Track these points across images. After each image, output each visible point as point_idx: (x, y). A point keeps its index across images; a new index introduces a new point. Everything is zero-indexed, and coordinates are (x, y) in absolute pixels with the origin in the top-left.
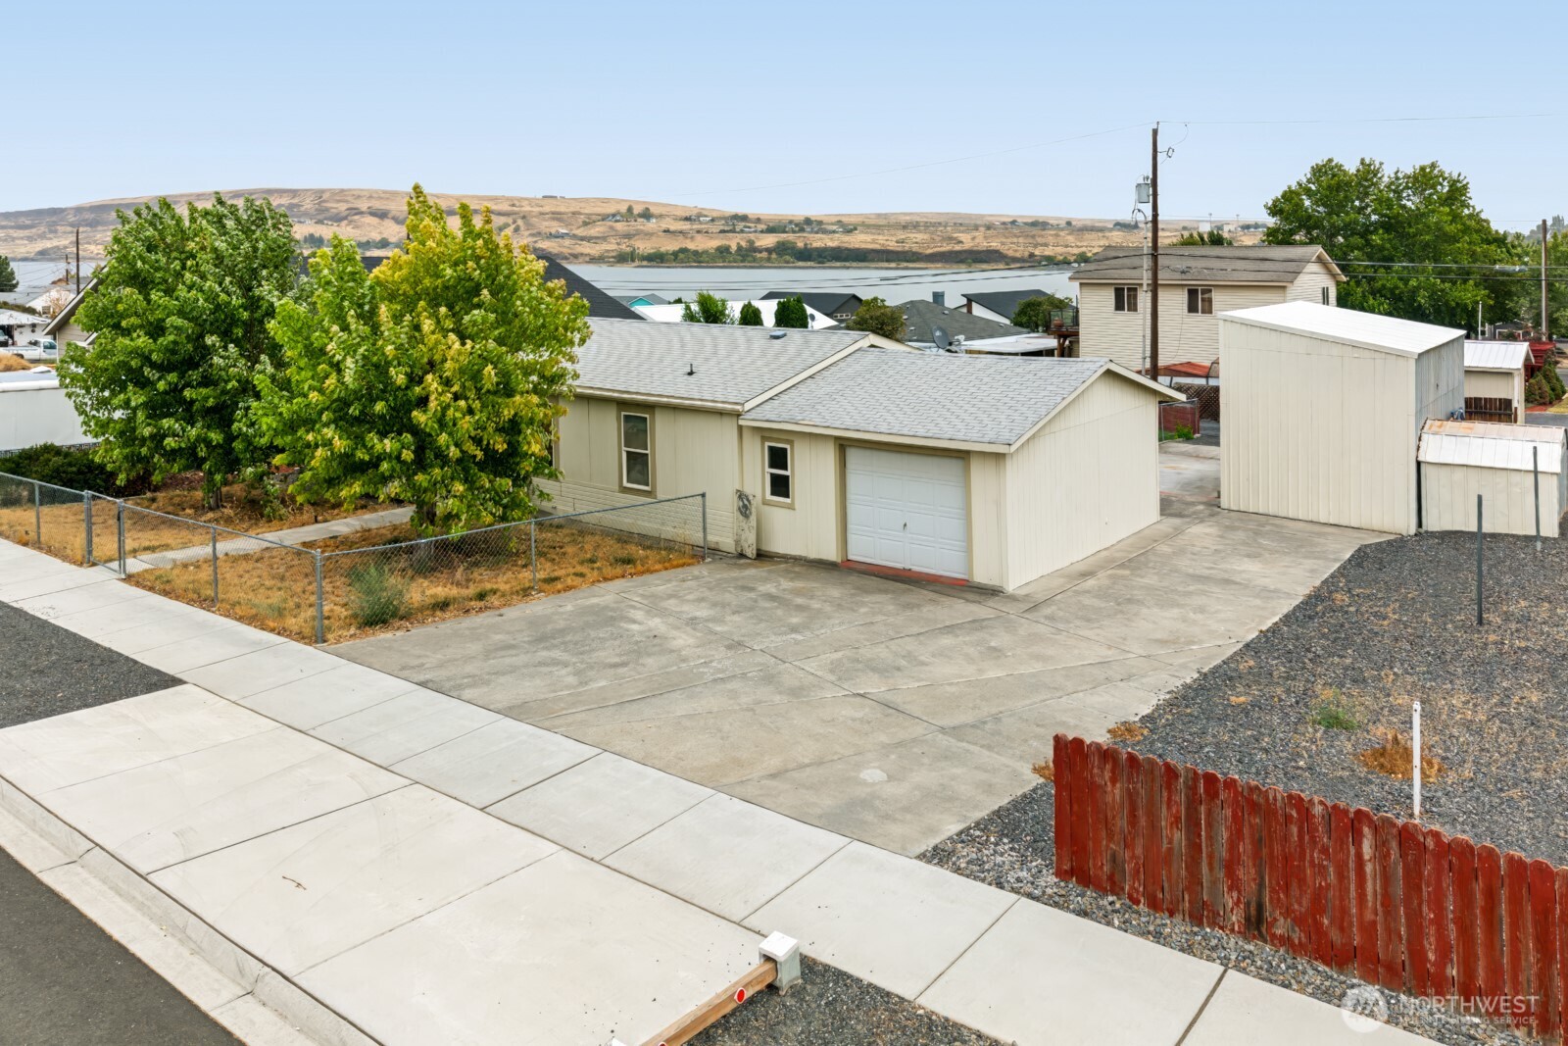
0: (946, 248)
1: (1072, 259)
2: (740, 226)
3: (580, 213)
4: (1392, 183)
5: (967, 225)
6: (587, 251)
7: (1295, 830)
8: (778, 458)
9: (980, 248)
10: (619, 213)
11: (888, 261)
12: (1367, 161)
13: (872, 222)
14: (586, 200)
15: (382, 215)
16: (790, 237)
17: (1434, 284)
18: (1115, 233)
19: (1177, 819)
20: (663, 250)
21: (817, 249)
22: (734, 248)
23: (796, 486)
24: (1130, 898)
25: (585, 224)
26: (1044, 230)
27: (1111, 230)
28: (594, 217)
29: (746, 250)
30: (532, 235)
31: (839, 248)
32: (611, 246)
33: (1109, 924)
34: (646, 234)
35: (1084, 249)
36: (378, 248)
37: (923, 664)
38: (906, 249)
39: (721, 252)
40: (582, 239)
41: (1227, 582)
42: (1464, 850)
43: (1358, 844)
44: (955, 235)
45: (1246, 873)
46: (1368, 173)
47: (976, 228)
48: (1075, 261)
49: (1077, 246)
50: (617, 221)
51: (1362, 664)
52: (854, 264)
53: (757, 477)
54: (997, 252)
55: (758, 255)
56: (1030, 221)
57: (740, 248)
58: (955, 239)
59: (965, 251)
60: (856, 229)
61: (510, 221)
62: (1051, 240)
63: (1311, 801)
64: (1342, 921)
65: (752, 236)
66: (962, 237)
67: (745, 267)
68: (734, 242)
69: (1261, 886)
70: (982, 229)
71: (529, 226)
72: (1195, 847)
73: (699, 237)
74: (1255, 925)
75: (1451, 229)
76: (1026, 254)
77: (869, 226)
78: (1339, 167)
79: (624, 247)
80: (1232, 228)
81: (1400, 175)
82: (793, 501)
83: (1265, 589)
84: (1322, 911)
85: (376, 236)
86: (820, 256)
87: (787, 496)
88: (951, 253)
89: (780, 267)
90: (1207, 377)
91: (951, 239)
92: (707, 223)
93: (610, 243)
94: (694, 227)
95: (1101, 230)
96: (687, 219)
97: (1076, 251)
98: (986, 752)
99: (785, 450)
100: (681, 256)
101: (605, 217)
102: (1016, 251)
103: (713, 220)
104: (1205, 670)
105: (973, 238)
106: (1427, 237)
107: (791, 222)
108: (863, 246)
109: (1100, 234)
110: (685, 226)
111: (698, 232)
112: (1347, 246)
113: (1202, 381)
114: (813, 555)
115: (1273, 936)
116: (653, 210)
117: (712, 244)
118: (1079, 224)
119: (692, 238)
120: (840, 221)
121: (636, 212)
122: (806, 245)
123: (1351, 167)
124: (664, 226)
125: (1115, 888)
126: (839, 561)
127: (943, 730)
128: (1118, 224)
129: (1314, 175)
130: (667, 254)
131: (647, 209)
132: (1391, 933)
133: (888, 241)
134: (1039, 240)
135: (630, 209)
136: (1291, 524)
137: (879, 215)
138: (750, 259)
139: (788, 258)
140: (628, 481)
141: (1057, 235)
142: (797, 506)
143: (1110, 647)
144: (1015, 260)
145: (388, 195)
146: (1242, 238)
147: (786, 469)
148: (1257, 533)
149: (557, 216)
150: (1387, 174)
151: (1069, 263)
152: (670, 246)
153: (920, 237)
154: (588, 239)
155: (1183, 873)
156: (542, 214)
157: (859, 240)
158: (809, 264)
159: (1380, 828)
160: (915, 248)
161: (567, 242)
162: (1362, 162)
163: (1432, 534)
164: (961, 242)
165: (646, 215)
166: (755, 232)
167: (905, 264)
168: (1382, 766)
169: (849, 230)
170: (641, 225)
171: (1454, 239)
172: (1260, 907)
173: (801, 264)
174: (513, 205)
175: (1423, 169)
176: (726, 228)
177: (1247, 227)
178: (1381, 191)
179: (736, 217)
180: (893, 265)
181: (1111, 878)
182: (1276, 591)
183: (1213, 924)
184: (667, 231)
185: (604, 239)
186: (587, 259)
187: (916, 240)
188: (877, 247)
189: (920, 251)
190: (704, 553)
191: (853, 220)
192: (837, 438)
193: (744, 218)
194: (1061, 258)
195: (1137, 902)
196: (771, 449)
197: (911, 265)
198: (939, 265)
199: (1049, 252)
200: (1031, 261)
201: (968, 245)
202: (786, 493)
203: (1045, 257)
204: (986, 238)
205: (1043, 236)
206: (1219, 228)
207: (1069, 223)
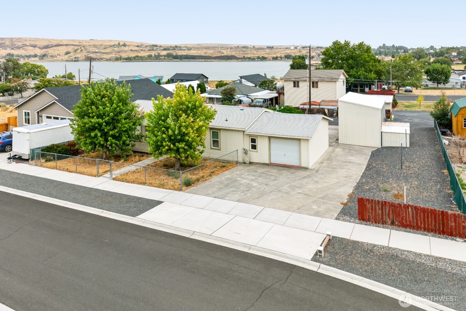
0: (219, 55)
1: (256, 58)
2: (155, 48)
3: (103, 45)
4: (353, 47)
5: (225, 48)
6: (105, 57)
7: (399, 208)
8: (253, 141)
9: (229, 55)
10: (115, 45)
11: (202, 59)
12: (347, 41)
13: (196, 47)
14: (104, 41)
15: (35, 46)
16: (171, 52)
17: (364, 74)
18: (267, 50)
19: (380, 209)
20: (130, 56)
21: (180, 55)
22: (153, 55)
23: (258, 147)
24: (372, 222)
25: (105, 48)
26: (247, 49)
27: (266, 49)
28: (107, 46)
29: (157, 56)
30: (87, 52)
31: (187, 55)
32: (113, 55)
33: (371, 226)
34: (125, 51)
35: (259, 55)
36: (33, 57)
37: (305, 186)
38: (207, 55)
39: (149, 57)
40: (104, 53)
41: (350, 162)
42: (424, 209)
43: (408, 209)
44: (221, 51)
45: (391, 216)
46: (347, 44)
47: (227, 48)
48: (257, 59)
49: (257, 54)
50: (115, 47)
51: (384, 179)
52: (191, 60)
53: (248, 145)
54: (234, 56)
55: (161, 57)
56: (243, 46)
57: (155, 55)
58: (221, 52)
59: (225, 56)
60: (191, 49)
61: (79, 48)
62: (249, 52)
63: (401, 204)
64: (406, 221)
65: (159, 52)
66: (224, 51)
67: (157, 61)
68: (153, 53)
69: (393, 217)
70: (229, 49)
71: (86, 49)
72: (382, 213)
73: (142, 52)
74: (393, 223)
75: (367, 59)
76: (243, 57)
77: (195, 48)
78: (339, 42)
79: (117, 55)
80: (299, 48)
81: (355, 45)
82: (257, 150)
83: (358, 163)
84: (403, 220)
85: (33, 53)
86: (181, 58)
87: (256, 149)
88: (221, 56)
89: (168, 61)
90: (320, 105)
91: (220, 52)
92: (144, 47)
93: (113, 54)
94: (140, 49)
95: (263, 49)
96: (138, 46)
97: (257, 56)
98: (330, 202)
99: (255, 139)
100: (136, 58)
101: (111, 46)
102: (239, 56)
103: (146, 47)
104: (357, 182)
105: (227, 52)
106: (362, 61)
107: (171, 47)
108: (194, 54)
109: (263, 50)
110: (137, 49)
111: (142, 50)
112: (342, 63)
113: (318, 107)
114: (262, 162)
115: (395, 225)
116: (126, 43)
117: (146, 54)
118: (257, 47)
119: (140, 52)
120: (186, 46)
121: (121, 44)
122: (176, 54)
123: (343, 42)
124: (130, 48)
125: (369, 221)
126: (269, 163)
127: (319, 198)
128: (268, 47)
129: (333, 44)
130: (132, 58)
131: (125, 43)
132: (413, 222)
133: (202, 53)
134: (246, 52)
135: (119, 44)
136: (355, 146)
137: (198, 44)
138: (158, 59)
139: (171, 58)
140: (213, 146)
141: (251, 51)
142: (258, 151)
143: (337, 179)
144: (240, 58)
145: (36, 40)
146: (303, 51)
147: (255, 143)
148: (350, 150)
149: (95, 46)
150: (352, 44)
151: (255, 59)
152: (133, 55)
153: (211, 51)
154: (106, 53)
155: (381, 217)
156: (90, 45)
157: (193, 53)
158: (177, 60)
159: (412, 206)
161: (99, 54)
162: (345, 41)
163: (385, 147)
164: (223, 53)
165: (125, 45)
166: (160, 50)
167: (207, 60)
168: (397, 198)
169: (189, 49)
170: (123, 48)
171: (368, 62)
172: (393, 220)
173: (174, 60)
174: (80, 43)
175: (360, 43)
176: (151, 49)
177: (303, 48)
178: (350, 49)
179: (153, 45)
180: (203, 60)
181: (368, 219)
182: (361, 164)
183: (385, 224)
184: (131, 50)
185: (111, 53)
186: (105, 60)
187: (210, 53)
188: (198, 55)
189: (211, 56)
190: (237, 163)
191: (190, 46)
192: (268, 136)
193: (156, 46)
194: (253, 58)
195: (373, 222)
196: (251, 139)
197: (209, 60)
198: (217, 60)
199: (249, 56)
200: (244, 59)
201: (225, 54)
202: (255, 149)
203: (248, 57)
204: (230, 52)
205: (247, 51)
206: (296, 48)
207: (254, 47)
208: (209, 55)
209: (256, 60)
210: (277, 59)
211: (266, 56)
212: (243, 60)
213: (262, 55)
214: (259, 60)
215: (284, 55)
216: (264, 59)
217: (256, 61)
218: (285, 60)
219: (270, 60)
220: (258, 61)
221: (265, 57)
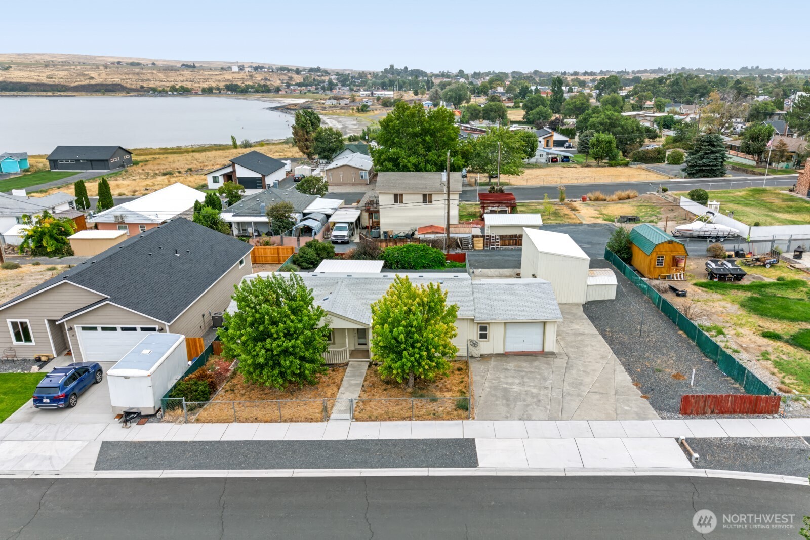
0: (84, 82)
1: (168, 89)
5: (91, 65)
8: (483, 329)
9: (108, 83)
13: (21, 61)
18: (186, 72)
23: (490, 336)
26: (142, 69)
27: (182, 69)
35: (173, 83)
37: (581, 380)
38: (56, 83)
41: (581, 334)
44: (86, 73)
47: (98, 67)
48: (170, 91)
53: (475, 334)
54: (119, 85)
56: (130, 61)
58: (87, 75)
59: (98, 84)
60: (10, 67)
62: (149, 76)
66: (92, 74)
70: (102, 68)
76: (138, 86)
77: (19, 64)
80: (248, 69)
88: (89, 85)
91: (84, 75)
95: (176, 69)
97: (169, 84)
98: (629, 397)
99: (486, 327)
102: (132, 84)
105: (99, 75)
109: (177, 73)
114: (495, 353)
118: (161, 65)
126: (504, 353)
128: (183, 65)
133: (41, 77)
134: (143, 77)
141: (152, 73)
142: (489, 341)
143: (598, 363)
144: (133, 90)
146: (256, 76)
147: (486, 331)
151: (167, 92)
153: (62, 74)
160: (62, 82)
164: (92, 78)
167: (59, 93)
169: (6, 68)
177: (255, 68)
180: (50, 94)
182: (593, 334)
187: (60, 76)
189: (67, 84)
191: (5, 60)
192: (504, 322)
194: (161, 89)
196: (481, 327)
197: (62, 94)
198: (83, 93)
199: (152, 85)
200: (143, 91)
201: (99, 80)
202: (486, 338)
203: (150, 88)
204: (108, 75)
205: (144, 74)
206: (241, 68)
207: (153, 64)
208: (62, 83)
209: (169, 93)
210: (212, 92)
211: (188, 85)
212: (141, 93)
213: (180, 84)
214: (175, 93)
215: (224, 83)
216: (184, 91)
217: (170, 95)
218: (226, 93)
219: (197, 94)
220: (173, 95)
221: (187, 88)
